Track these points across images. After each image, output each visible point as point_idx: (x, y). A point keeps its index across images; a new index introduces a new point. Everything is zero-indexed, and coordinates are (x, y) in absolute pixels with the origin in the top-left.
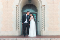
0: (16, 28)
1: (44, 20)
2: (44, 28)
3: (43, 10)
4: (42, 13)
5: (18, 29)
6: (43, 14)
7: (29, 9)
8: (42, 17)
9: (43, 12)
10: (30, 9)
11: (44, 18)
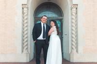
0: (23, 48)
1: (77, 32)
2: (77, 48)
3: (74, 14)
4: (72, 19)
5: (27, 48)
6: (74, 21)
7: (48, 12)
8: (72, 26)
9: (74, 17)
10: (50, 12)
11: (76, 29)
